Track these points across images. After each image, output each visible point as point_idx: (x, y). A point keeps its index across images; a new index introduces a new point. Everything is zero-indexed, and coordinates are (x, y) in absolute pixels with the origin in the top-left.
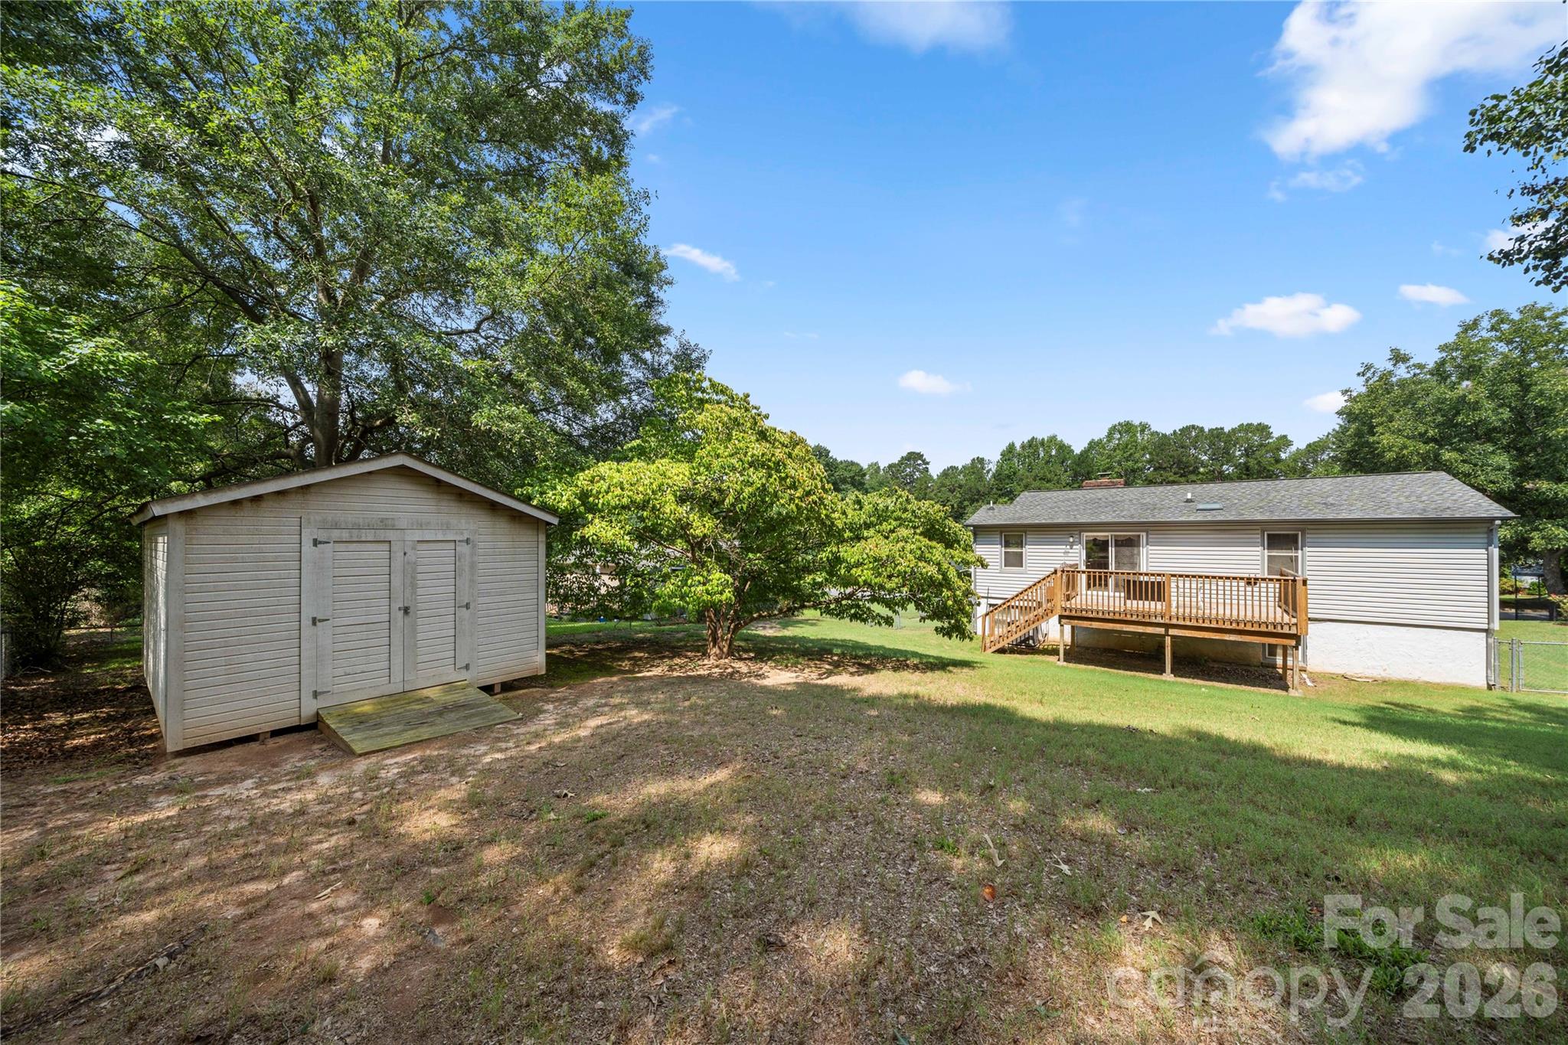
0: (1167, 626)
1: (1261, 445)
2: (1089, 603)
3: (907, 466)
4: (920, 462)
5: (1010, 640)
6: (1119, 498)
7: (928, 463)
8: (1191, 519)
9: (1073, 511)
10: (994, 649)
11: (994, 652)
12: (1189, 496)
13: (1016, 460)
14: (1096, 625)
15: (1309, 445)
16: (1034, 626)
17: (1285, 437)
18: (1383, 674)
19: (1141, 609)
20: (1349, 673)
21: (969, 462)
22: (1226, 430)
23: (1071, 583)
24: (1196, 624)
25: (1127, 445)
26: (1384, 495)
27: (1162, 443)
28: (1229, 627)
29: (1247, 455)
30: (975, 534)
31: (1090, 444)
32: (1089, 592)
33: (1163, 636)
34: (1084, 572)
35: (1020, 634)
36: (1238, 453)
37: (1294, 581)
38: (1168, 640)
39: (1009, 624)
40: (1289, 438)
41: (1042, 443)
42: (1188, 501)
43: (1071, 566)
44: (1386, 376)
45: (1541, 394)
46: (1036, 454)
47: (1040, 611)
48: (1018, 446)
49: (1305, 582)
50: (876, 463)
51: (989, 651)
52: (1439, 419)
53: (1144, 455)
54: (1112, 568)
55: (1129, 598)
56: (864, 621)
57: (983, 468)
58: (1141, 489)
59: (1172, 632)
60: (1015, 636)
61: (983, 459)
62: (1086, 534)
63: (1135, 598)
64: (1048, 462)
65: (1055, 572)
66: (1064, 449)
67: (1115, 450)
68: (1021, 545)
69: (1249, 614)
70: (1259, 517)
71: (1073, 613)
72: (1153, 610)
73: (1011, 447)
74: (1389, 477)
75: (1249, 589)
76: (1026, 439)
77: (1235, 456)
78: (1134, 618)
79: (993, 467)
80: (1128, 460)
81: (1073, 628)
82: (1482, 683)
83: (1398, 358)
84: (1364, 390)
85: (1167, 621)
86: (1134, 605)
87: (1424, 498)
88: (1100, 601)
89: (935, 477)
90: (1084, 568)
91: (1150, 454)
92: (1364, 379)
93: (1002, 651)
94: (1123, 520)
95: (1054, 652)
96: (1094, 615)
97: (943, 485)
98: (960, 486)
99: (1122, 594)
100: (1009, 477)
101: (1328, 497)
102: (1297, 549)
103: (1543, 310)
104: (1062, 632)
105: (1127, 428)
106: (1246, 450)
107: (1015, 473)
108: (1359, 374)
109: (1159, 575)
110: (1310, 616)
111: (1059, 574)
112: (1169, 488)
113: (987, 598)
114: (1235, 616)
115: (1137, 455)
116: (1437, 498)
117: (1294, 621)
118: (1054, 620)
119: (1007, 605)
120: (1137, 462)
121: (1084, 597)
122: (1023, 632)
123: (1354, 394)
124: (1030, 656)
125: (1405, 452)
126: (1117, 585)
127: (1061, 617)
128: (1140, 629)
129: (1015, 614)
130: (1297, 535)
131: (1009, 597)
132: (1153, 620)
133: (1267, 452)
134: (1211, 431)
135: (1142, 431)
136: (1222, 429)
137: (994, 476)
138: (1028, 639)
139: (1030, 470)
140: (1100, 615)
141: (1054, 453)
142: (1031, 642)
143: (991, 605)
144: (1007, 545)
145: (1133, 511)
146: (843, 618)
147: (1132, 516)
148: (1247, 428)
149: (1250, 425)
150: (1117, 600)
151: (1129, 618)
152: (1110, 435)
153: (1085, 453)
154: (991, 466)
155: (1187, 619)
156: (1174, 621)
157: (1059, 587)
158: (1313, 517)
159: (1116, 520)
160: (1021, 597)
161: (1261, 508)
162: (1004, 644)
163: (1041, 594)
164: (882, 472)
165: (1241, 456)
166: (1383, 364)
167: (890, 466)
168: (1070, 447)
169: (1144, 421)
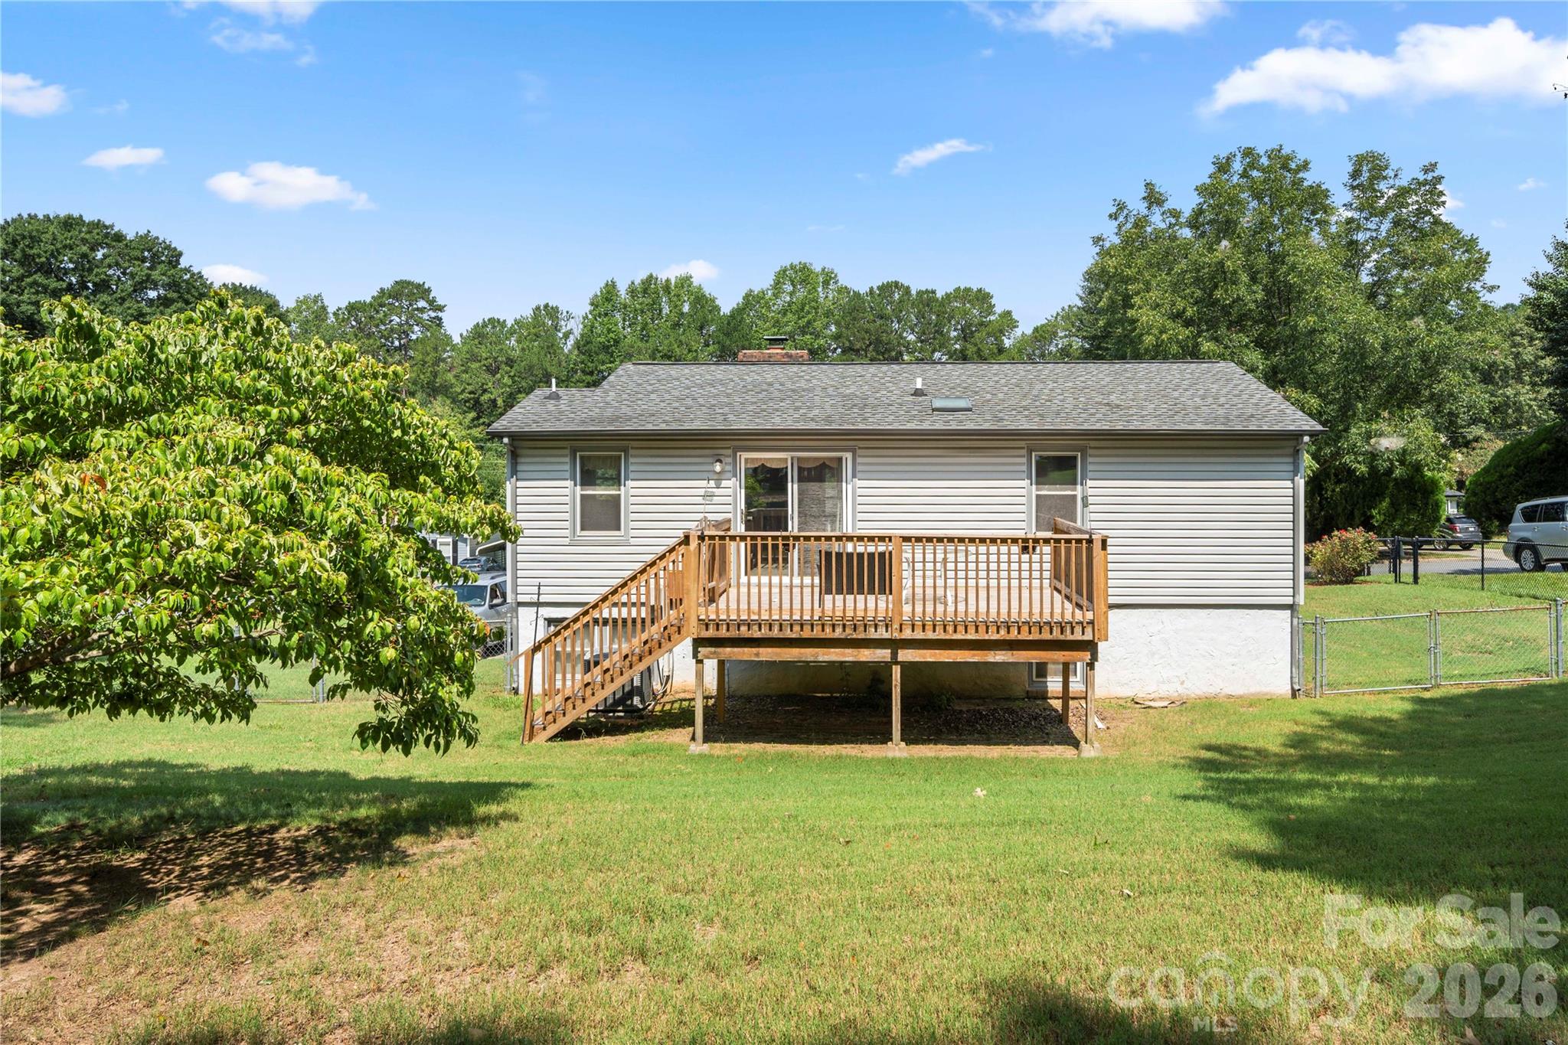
0: (895, 644)
1: (982, 324)
2: (754, 606)
3: (392, 310)
4: (422, 304)
5: (591, 704)
6: (803, 384)
7: (441, 309)
8: (926, 426)
9: (722, 406)
10: (553, 729)
11: (551, 739)
12: (919, 385)
13: (618, 316)
14: (767, 654)
15: (1036, 330)
16: (642, 667)
17: (1009, 313)
18: (1181, 690)
19: (850, 613)
20: (1141, 694)
21: (528, 313)
22: (939, 295)
23: (717, 564)
24: (943, 636)
25: (803, 305)
26: (1176, 394)
27: (854, 306)
28: (995, 637)
29: (965, 339)
30: (514, 456)
31: (747, 297)
32: (754, 579)
33: (887, 666)
34: (743, 538)
35: (610, 689)
36: (953, 334)
37: (1090, 541)
38: (896, 671)
39: (587, 666)
40: (1015, 316)
41: (667, 288)
42: (918, 393)
43: (717, 525)
44: (1140, 223)
45: (1293, 268)
46: (654, 307)
47: (654, 631)
48: (622, 288)
49: (1104, 542)
50: (317, 299)
51: (541, 738)
52: (1198, 293)
53: (827, 326)
54: (793, 527)
55: (829, 591)
56: (161, 709)
57: (556, 328)
58: (840, 369)
59: (906, 655)
60: (601, 695)
61: (556, 310)
62: (746, 455)
63: (840, 591)
64: (677, 325)
65: (686, 540)
66: (702, 301)
67: (784, 313)
68: (616, 481)
69: (1025, 610)
70: (1025, 425)
71: (723, 633)
72: (871, 614)
73: (610, 290)
74: (1175, 366)
75: (1025, 557)
76: (639, 277)
77: (949, 339)
78: (838, 633)
79: (576, 327)
80: (804, 333)
81: (721, 664)
82: (1286, 690)
83: (1153, 198)
84: (1117, 240)
85: (896, 635)
86: (838, 605)
87: (1222, 400)
88: (776, 599)
89: (457, 339)
90: (740, 529)
91: (837, 324)
92: (1115, 223)
93: (570, 733)
94: (813, 426)
95: (682, 718)
96: (764, 632)
97: (474, 358)
98: (510, 362)
99: (817, 580)
100: (605, 348)
101: (1110, 393)
102: (1075, 483)
103: (1288, 158)
104: (700, 675)
105: (801, 275)
106: (963, 330)
107: (617, 342)
108: (1110, 216)
109: (882, 539)
110: (1112, 600)
111: (694, 543)
112: (885, 368)
113: (538, 604)
114: (1004, 617)
115: (818, 325)
116: (1235, 400)
117: (1089, 615)
118: (685, 647)
119: (588, 618)
120: (817, 336)
121: (744, 590)
122: (620, 681)
123: (1107, 245)
124: (633, 736)
125: (1164, 336)
126: (804, 562)
127: (698, 642)
128: (848, 655)
129: (601, 641)
130: (1075, 458)
131: (592, 599)
132: (872, 634)
133: (989, 334)
134: (920, 293)
135: (826, 283)
136: (934, 292)
137: (577, 345)
138: (629, 695)
139: (644, 338)
140: (775, 633)
141: (686, 308)
142: (636, 700)
143: (550, 621)
144: (588, 478)
145: (829, 411)
146: (83, 707)
147: (828, 419)
148: (963, 295)
149: (968, 290)
150: (807, 591)
151: (828, 633)
152: (777, 285)
153: (738, 312)
154: (571, 324)
155: (929, 628)
156: (907, 634)
157: (693, 573)
158: (1098, 426)
159: (800, 426)
160: (615, 599)
161: (1026, 408)
162: (579, 713)
163: (657, 589)
164: (332, 319)
165: (957, 339)
166: (1137, 205)
167: (353, 308)
168: (713, 300)
169: (829, 266)
